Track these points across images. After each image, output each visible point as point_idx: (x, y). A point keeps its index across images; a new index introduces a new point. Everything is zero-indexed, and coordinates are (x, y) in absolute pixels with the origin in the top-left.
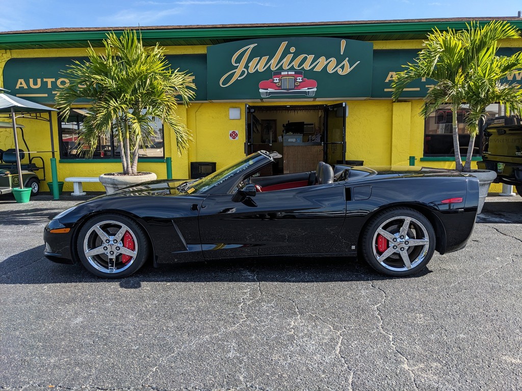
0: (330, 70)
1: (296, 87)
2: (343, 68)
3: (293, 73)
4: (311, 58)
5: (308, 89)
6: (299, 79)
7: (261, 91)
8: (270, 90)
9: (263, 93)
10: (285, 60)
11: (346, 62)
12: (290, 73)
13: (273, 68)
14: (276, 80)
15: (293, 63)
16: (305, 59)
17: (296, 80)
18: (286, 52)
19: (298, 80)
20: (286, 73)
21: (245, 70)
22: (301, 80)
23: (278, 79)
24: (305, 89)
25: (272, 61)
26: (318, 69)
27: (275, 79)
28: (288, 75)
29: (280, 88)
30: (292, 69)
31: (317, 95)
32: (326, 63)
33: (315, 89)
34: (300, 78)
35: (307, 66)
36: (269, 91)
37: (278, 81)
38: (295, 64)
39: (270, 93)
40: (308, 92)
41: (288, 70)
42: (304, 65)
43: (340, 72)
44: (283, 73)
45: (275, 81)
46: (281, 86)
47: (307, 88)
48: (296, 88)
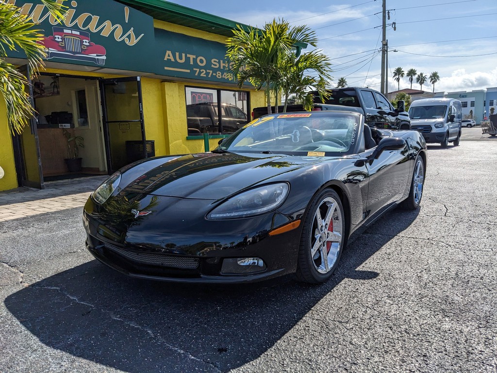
0: (118, 37)
1: (83, 51)
2: (129, 37)
3: (78, 33)
4: (96, 19)
5: (97, 56)
8: (52, 50)
10: (66, 14)
11: (131, 32)
12: (74, 32)
13: (53, 23)
14: (58, 38)
15: (76, 21)
16: (88, 20)
17: (82, 42)
19: (84, 43)
20: (69, 32)
22: (88, 44)
23: (60, 37)
24: (94, 56)
26: (105, 33)
27: (57, 36)
28: (72, 35)
29: (63, 48)
30: (75, 27)
31: (108, 64)
32: (112, 28)
33: (104, 58)
34: (87, 41)
35: (93, 27)
36: (50, 52)
37: (60, 40)
39: (52, 54)
40: (98, 59)
41: (72, 28)
42: (89, 26)
43: (127, 43)
44: (65, 31)
45: (57, 39)
46: (64, 48)
47: (95, 55)
48: (83, 52)
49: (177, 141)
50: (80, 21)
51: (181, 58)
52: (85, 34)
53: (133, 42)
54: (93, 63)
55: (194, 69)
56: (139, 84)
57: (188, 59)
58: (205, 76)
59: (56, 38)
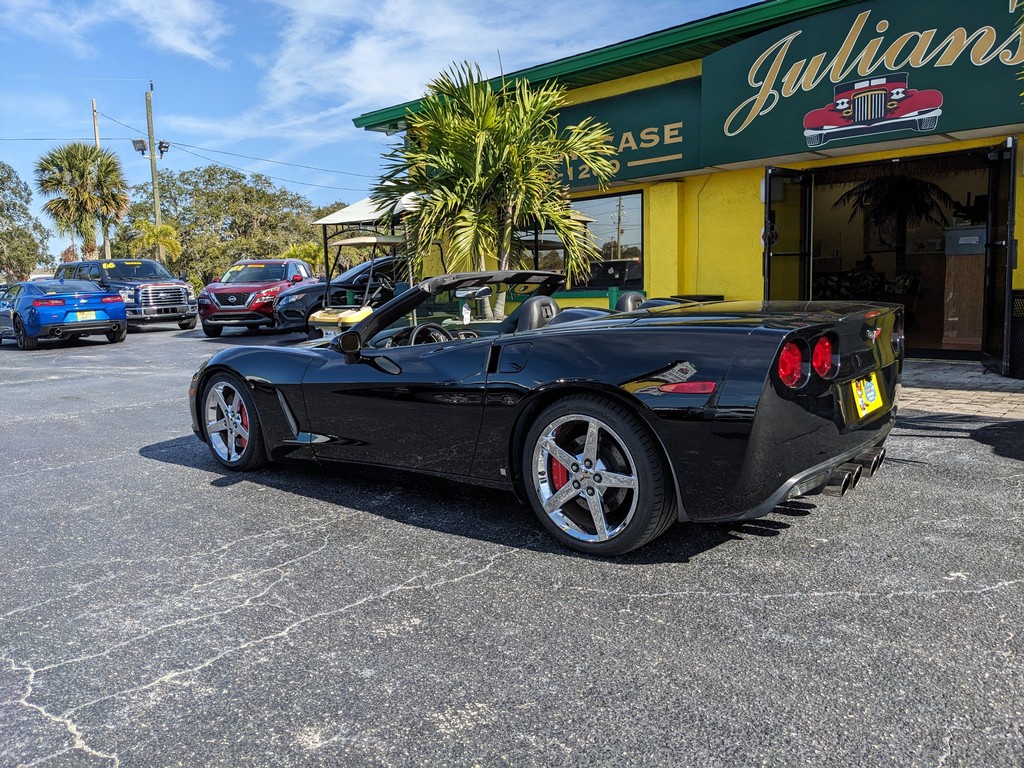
0: (979, 59)
1: (889, 113)
2: (1013, 46)
3: (883, 81)
4: (926, 37)
5: (920, 114)
6: (898, 94)
7: (808, 133)
8: (828, 129)
9: (811, 138)
10: (863, 54)
11: (1022, 31)
12: (874, 82)
13: (836, 78)
14: (842, 104)
15: (884, 58)
16: (911, 45)
17: (888, 96)
18: (868, 34)
19: (894, 97)
20: (865, 84)
21: (775, 93)
22: (901, 96)
23: (846, 100)
24: (913, 116)
25: (834, 62)
26: (947, 60)
27: (840, 102)
28: (870, 88)
29: (850, 120)
30: (879, 71)
32: (966, 42)
33: (938, 113)
34: (901, 90)
35: (917, 59)
36: (824, 132)
37: (846, 106)
38: (889, 60)
39: (829, 136)
40: (921, 120)
42: (909, 58)
43: (1007, 60)
44: (858, 86)
45: (840, 107)
46: (853, 117)
47: (916, 113)
48: (889, 116)
50: (890, 56)
54: (912, 130)
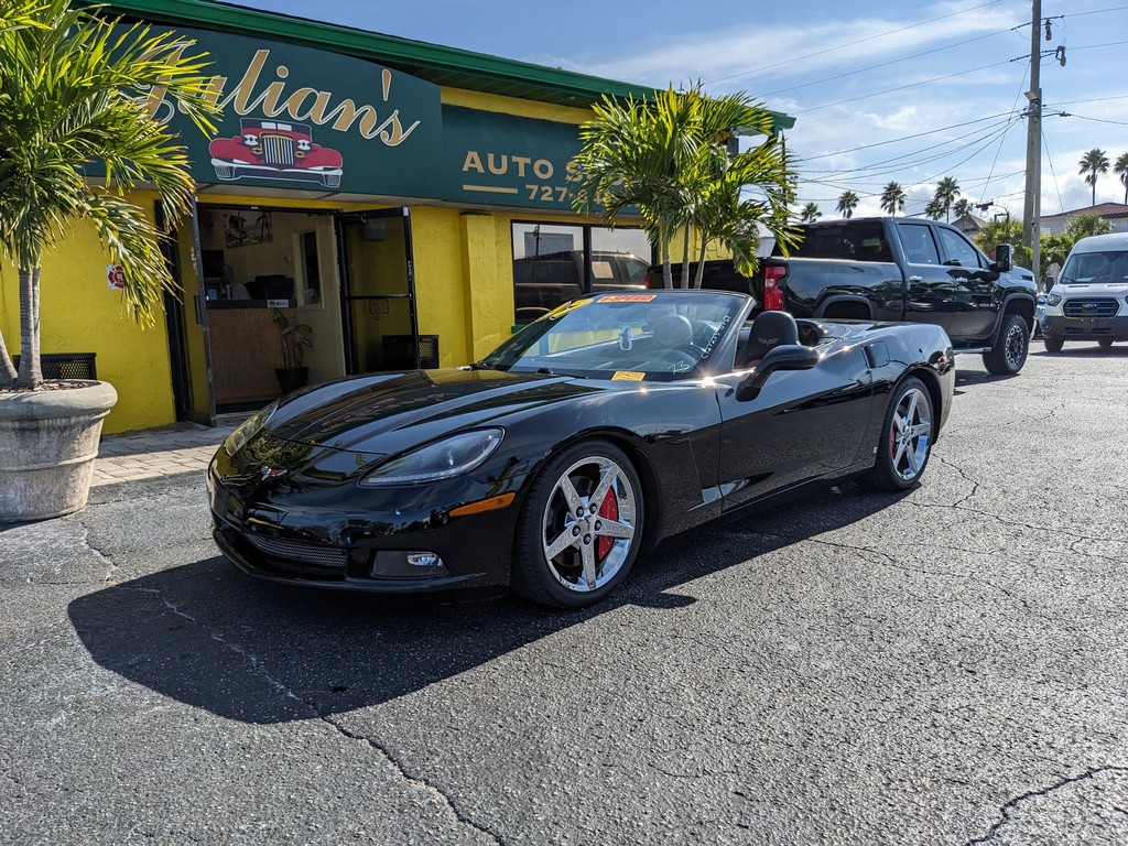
0: (367, 133)
1: (298, 162)
2: (389, 129)
3: (289, 128)
4: (324, 97)
5: (325, 169)
6: (304, 145)
7: (216, 162)
8: (238, 163)
9: (220, 168)
10: (266, 93)
11: (394, 118)
12: (281, 127)
13: (242, 110)
14: (251, 140)
15: (287, 104)
16: (310, 100)
17: (295, 145)
18: (266, 78)
19: (301, 147)
20: (272, 126)
21: (167, 103)
22: (307, 148)
23: (254, 137)
24: (318, 170)
25: (237, 91)
26: (342, 126)
27: (248, 136)
28: (277, 132)
29: (260, 159)
30: (284, 117)
31: (347, 185)
32: (356, 114)
33: (339, 172)
34: (306, 142)
35: (317, 115)
36: (235, 166)
37: (254, 143)
39: (240, 171)
40: (326, 176)
41: (277, 120)
42: (310, 113)
43: (386, 140)
44: (265, 125)
45: (248, 142)
46: (262, 157)
47: (322, 168)
48: (298, 165)
49: (491, 336)
50: (293, 105)
51: (498, 165)
52: (301, 129)
53: (399, 137)
54: (317, 184)
55: (527, 186)
56: (407, 220)
57: (513, 166)
58: (551, 199)
59: (246, 139)
